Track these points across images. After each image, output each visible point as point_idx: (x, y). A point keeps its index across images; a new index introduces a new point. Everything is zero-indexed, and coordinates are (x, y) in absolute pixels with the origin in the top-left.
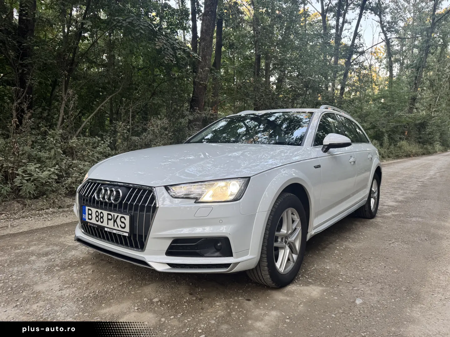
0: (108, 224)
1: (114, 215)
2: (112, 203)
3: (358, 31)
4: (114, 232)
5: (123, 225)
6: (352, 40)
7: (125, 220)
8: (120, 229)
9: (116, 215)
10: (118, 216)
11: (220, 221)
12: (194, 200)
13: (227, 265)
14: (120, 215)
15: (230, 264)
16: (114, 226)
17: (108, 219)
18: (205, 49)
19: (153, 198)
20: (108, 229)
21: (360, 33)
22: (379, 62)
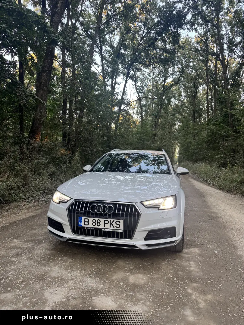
0: (104, 226)
1: (110, 221)
2: (107, 213)
3: (125, 91)
4: (111, 230)
5: (118, 226)
6: (121, 96)
7: (120, 222)
8: (115, 228)
9: (112, 220)
10: (114, 221)
11: (171, 219)
12: (157, 209)
13: (174, 242)
14: (115, 220)
15: (175, 241)
16: (110, 227)
17: (105, 223)
18: (42, 96)
19: (136, 209)
20: (105, 229)
21: (126, 92)
22: (133, 110)
